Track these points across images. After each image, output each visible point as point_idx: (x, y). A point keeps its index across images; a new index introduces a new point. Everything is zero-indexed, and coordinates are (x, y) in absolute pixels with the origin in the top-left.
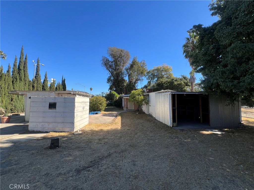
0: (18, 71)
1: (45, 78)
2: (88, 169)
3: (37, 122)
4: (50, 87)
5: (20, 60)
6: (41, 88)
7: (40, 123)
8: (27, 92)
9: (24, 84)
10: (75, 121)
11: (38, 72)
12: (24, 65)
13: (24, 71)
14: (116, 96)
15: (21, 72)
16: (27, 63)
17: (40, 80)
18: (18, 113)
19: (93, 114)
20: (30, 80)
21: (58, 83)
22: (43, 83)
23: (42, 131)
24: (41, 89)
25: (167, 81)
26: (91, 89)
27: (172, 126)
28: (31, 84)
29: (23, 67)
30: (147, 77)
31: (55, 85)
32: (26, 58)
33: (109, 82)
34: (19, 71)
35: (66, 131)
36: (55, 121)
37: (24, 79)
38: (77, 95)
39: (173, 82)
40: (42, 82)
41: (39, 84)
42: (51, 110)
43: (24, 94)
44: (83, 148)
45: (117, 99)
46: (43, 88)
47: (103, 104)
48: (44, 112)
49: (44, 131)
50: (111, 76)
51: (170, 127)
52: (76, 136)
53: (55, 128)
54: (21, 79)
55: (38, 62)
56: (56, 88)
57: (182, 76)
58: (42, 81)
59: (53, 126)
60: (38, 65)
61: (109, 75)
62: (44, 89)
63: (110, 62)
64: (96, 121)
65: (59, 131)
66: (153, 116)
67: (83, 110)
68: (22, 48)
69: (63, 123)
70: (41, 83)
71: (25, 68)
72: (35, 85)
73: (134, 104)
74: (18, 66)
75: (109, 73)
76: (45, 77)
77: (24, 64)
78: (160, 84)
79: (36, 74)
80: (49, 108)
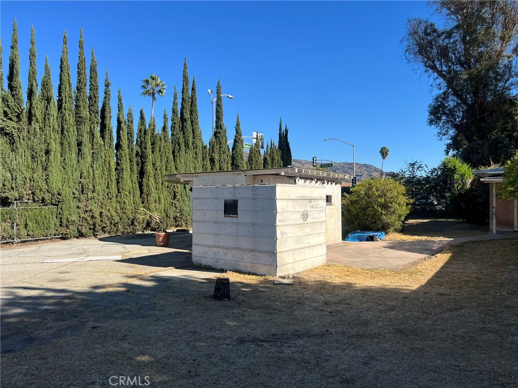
0: (181, 123)
1: (237, 133)
2: (260, 343)
3: (206, 246)
4: (250, 159)
5: (183, 95)
6: (228, 163)
7: (210, 249)
8: (192, 176)
9: (194, 155)
10: (278, 250)
11: (219, 119)
12: (192, 107)
13: (192, 122)
14: (463, 176)
15: (185, 127)
16: (196, 100)
17: (226, 140)
18: (188, 228)
19: (360, 239)
20: (205, 145)
21: (269, 145)
22: (233, 149)
23: (214, 267)
24: (230, 165)
26: (384, 153)
28: (207, 155)
29: (189, 114)
31: (262, 152)
32: (193, 89)
33: (439, 119)
34: (183, 124)
35: (260, 274)
36: (236, 246)
37: (193, 143)
38: (297, 180)
40: (231, 147)
41: (224, 153)
42: (228, 219)
43: (190, 181)
44: (274, 309)
45: (468, 186)
46: (233, 162)
47: (396, 206)
48: (216, 223)
49: (219, 267)
50: (444, 93)
52: (276, 286)
53: (238, 263)
54: (187, 146)
55: (218, 92)
56: (265, 159)
58: (230, 142)
59: (234, 257)
60: (219, 99)
61: (437, 92)
62: (235, 166)
63: (443, 33)
64: (354, 260)
65: (245, 270)
67: (302, 221)
68: (185, 65)
69: (252, 251)
70: (229, 150)
71: (194, 114)
72: (216, 156)
74: (179, 111)
75: (441, 80)
76: (236, 130)
77: (190, 104)
79: (217, 127)
80: (225, 214)
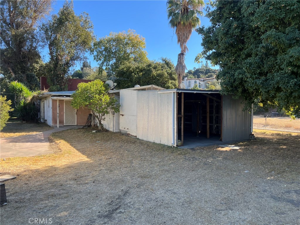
25: (138, 68)
27: (177, 145)
30: (95, 53)
39: (150, 71)
51: (174, 147)
57: (163, 60)
66: (131, 134)
73: (77, 113)
78: (124, 73)
